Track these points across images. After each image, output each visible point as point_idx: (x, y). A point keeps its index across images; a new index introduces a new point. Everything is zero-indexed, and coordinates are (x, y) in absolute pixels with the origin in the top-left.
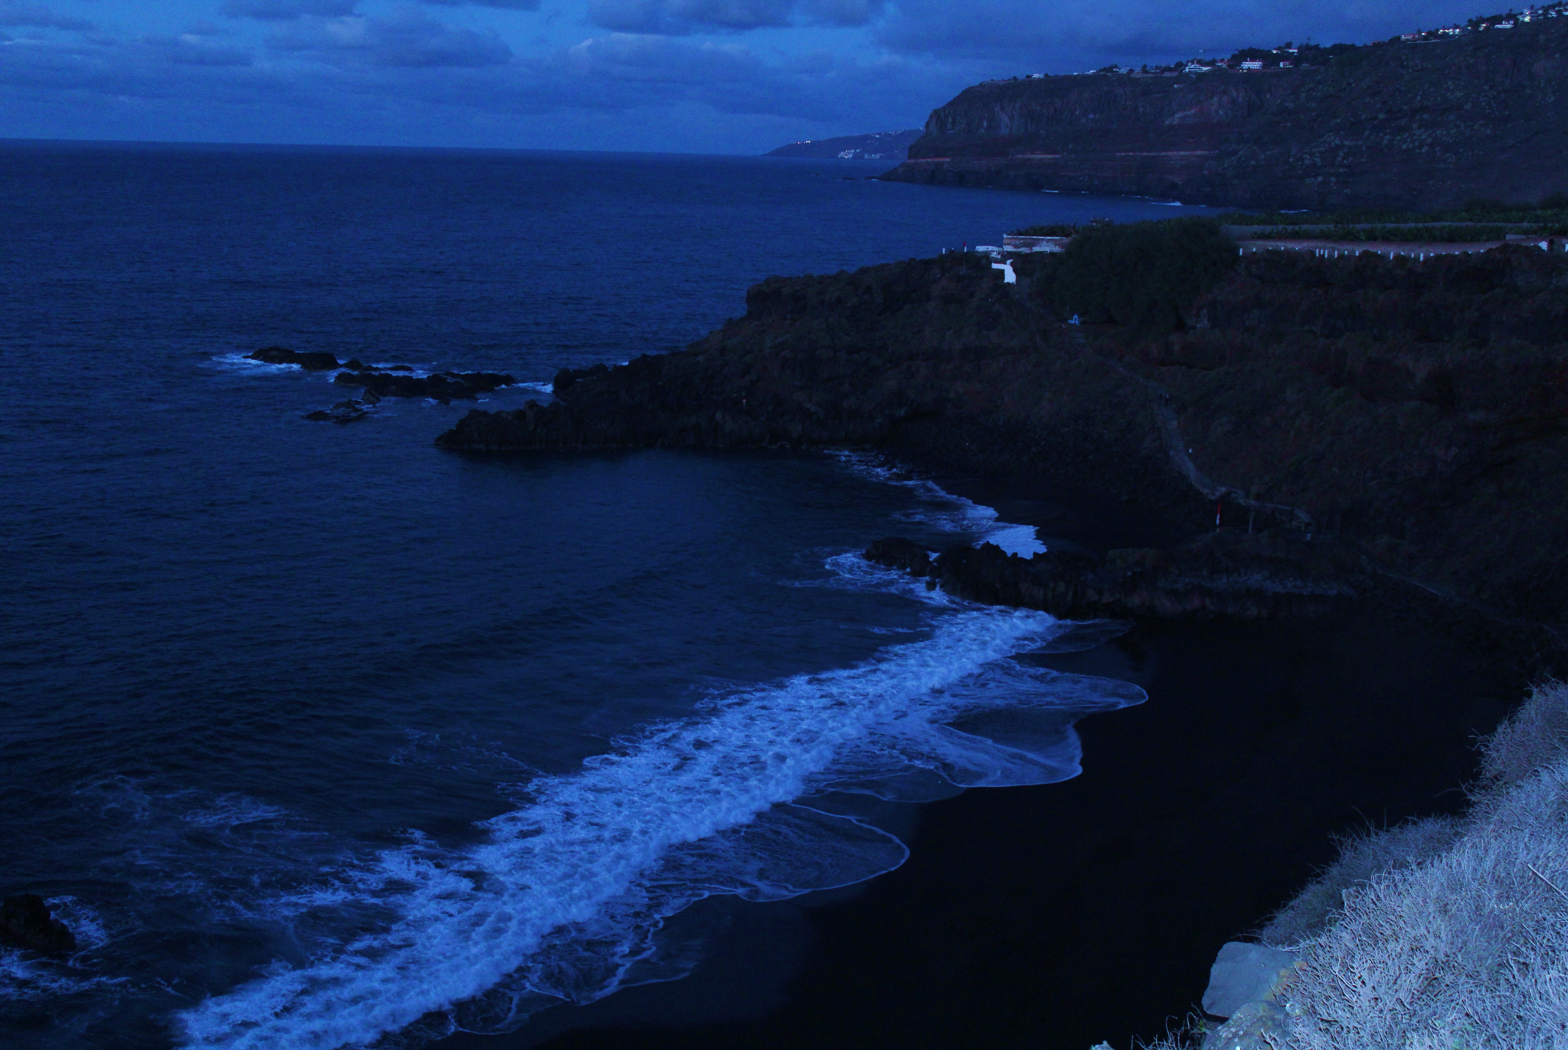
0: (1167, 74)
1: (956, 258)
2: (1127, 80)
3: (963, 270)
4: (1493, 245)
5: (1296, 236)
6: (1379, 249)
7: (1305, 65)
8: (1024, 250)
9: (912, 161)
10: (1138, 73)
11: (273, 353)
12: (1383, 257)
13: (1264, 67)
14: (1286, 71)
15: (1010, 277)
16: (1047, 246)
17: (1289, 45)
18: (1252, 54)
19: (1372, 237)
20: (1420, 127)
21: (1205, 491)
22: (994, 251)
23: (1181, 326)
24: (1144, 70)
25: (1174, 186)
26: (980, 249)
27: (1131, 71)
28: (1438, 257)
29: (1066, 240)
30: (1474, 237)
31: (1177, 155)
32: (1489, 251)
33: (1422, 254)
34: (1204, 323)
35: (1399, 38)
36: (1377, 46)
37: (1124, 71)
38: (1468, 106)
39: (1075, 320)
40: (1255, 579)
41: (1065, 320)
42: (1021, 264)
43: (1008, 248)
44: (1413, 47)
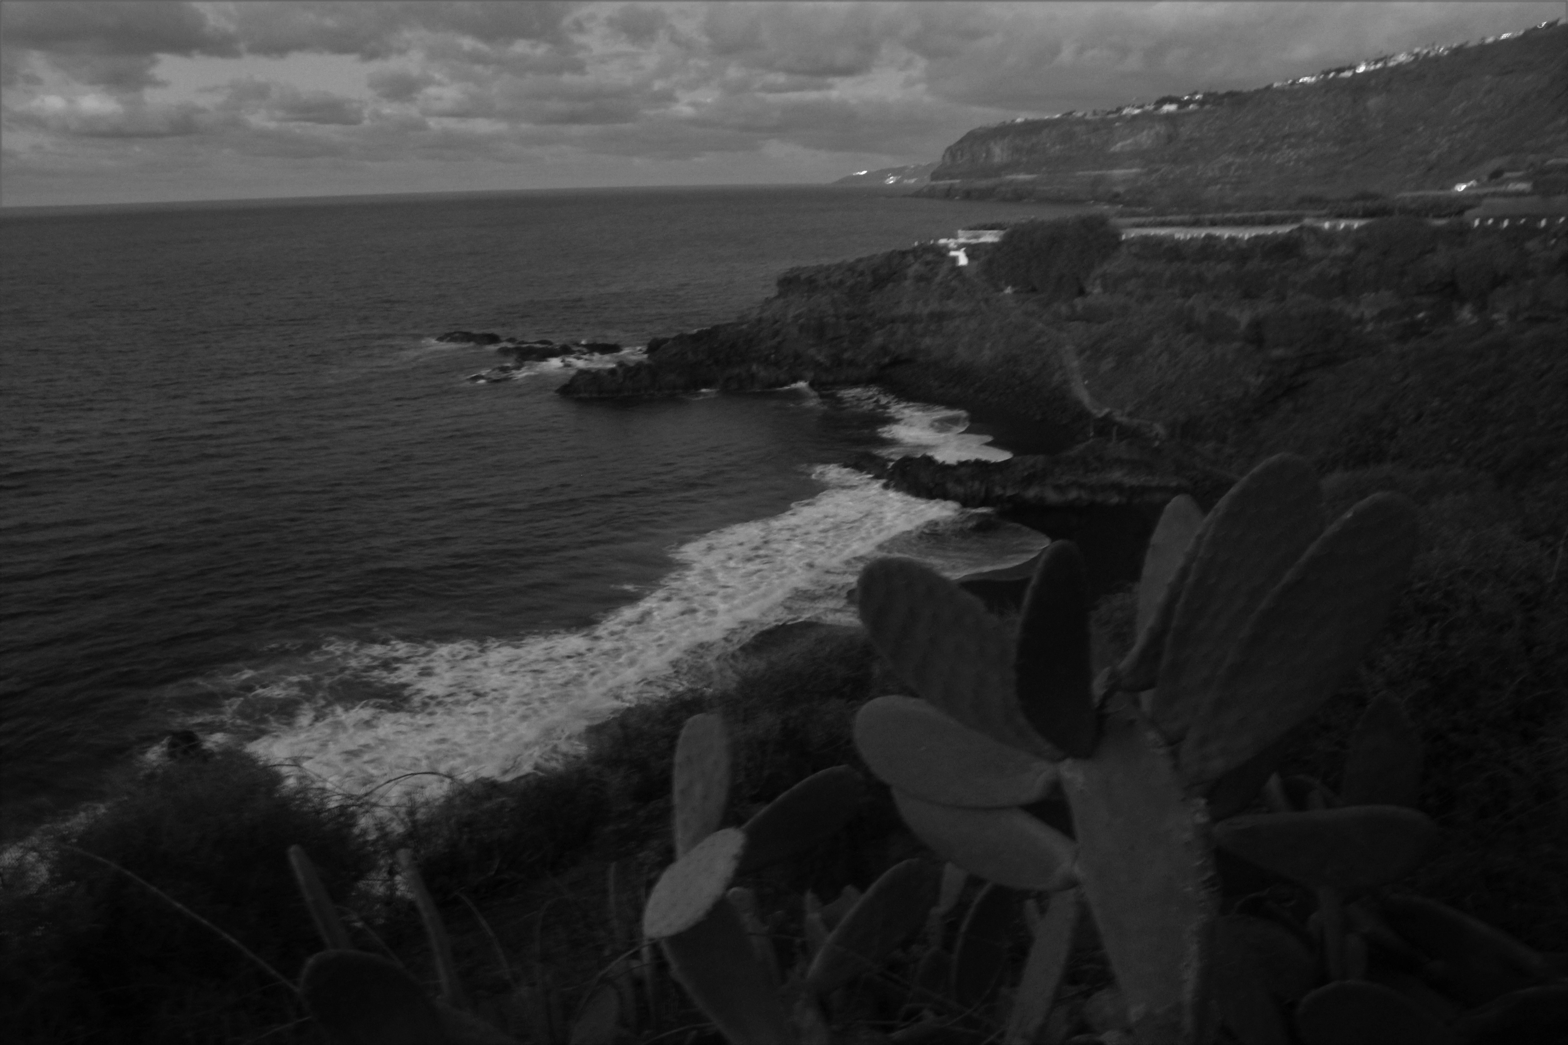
0: (1111, 116)
1: (926, 249)
2: (1082, 121)
3: (929, 257)
4: (1295, 226)
5: (1163, 224)
6: (1217, 232)
7: (1207, 107)
8: (973, 241)
9: (934, 183)
10: (1089, 117)
11: (457, 335)
12: (1218, 238)
13: (1179, 108)
14: (1194, 112)
15: (963, 260)
16: (990, 237)
17: (1196, 93)
18: (1170, 100)
19: (1213, 224)
20: (1288, 148)
21: (1095, 411)
22: (952, 243)
23: (1082, 292)
24: (1095, 113)
25: (1117, 195)
26: (942, 241)
27: (1085, 115)
28: (1257, 237)
29: (1002, 233)
30: (1283, 221)
31: (1118, 173)
32: (1291, 232)
33: (1246, 234)
34: (1097, 290)
35: (1272, 85)
36: (1257, 92)
37: (1079, 114)
38: (1322, 132)
39: (1009, 290)
40: (1116, 475)
41: (1002, 290)
42: (972, 251)
43: (962, 240)
44: (1282, 91)
